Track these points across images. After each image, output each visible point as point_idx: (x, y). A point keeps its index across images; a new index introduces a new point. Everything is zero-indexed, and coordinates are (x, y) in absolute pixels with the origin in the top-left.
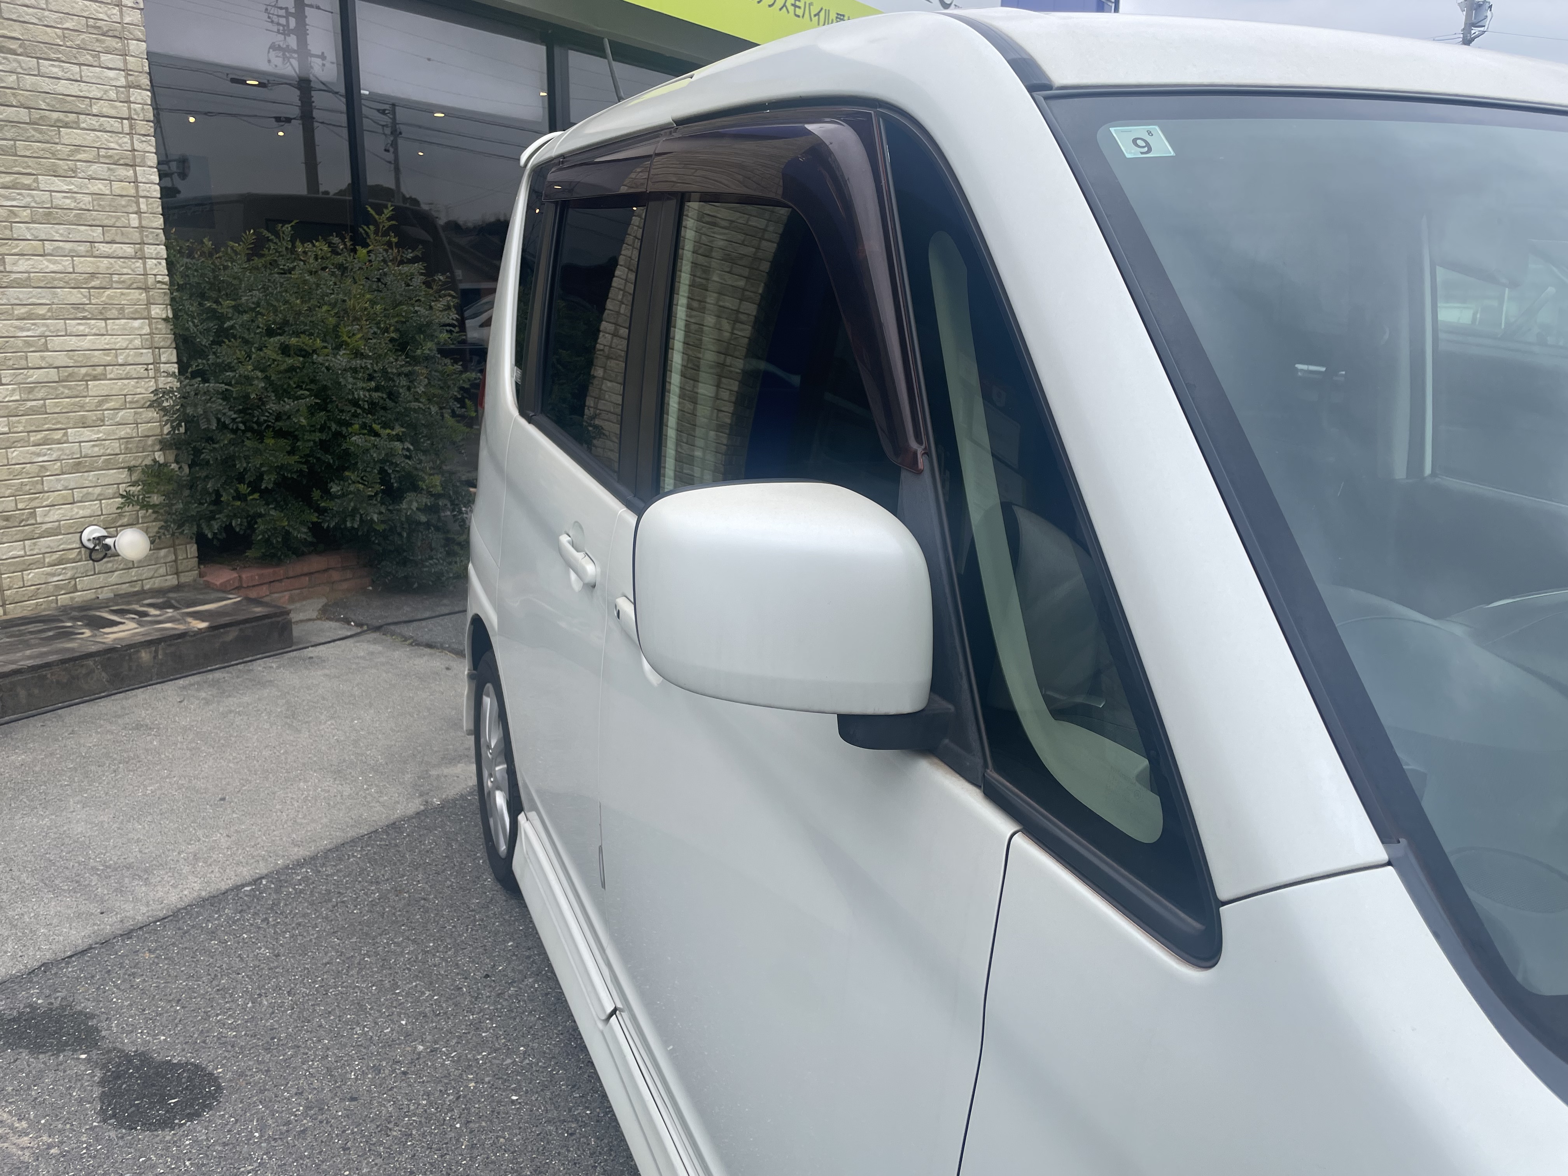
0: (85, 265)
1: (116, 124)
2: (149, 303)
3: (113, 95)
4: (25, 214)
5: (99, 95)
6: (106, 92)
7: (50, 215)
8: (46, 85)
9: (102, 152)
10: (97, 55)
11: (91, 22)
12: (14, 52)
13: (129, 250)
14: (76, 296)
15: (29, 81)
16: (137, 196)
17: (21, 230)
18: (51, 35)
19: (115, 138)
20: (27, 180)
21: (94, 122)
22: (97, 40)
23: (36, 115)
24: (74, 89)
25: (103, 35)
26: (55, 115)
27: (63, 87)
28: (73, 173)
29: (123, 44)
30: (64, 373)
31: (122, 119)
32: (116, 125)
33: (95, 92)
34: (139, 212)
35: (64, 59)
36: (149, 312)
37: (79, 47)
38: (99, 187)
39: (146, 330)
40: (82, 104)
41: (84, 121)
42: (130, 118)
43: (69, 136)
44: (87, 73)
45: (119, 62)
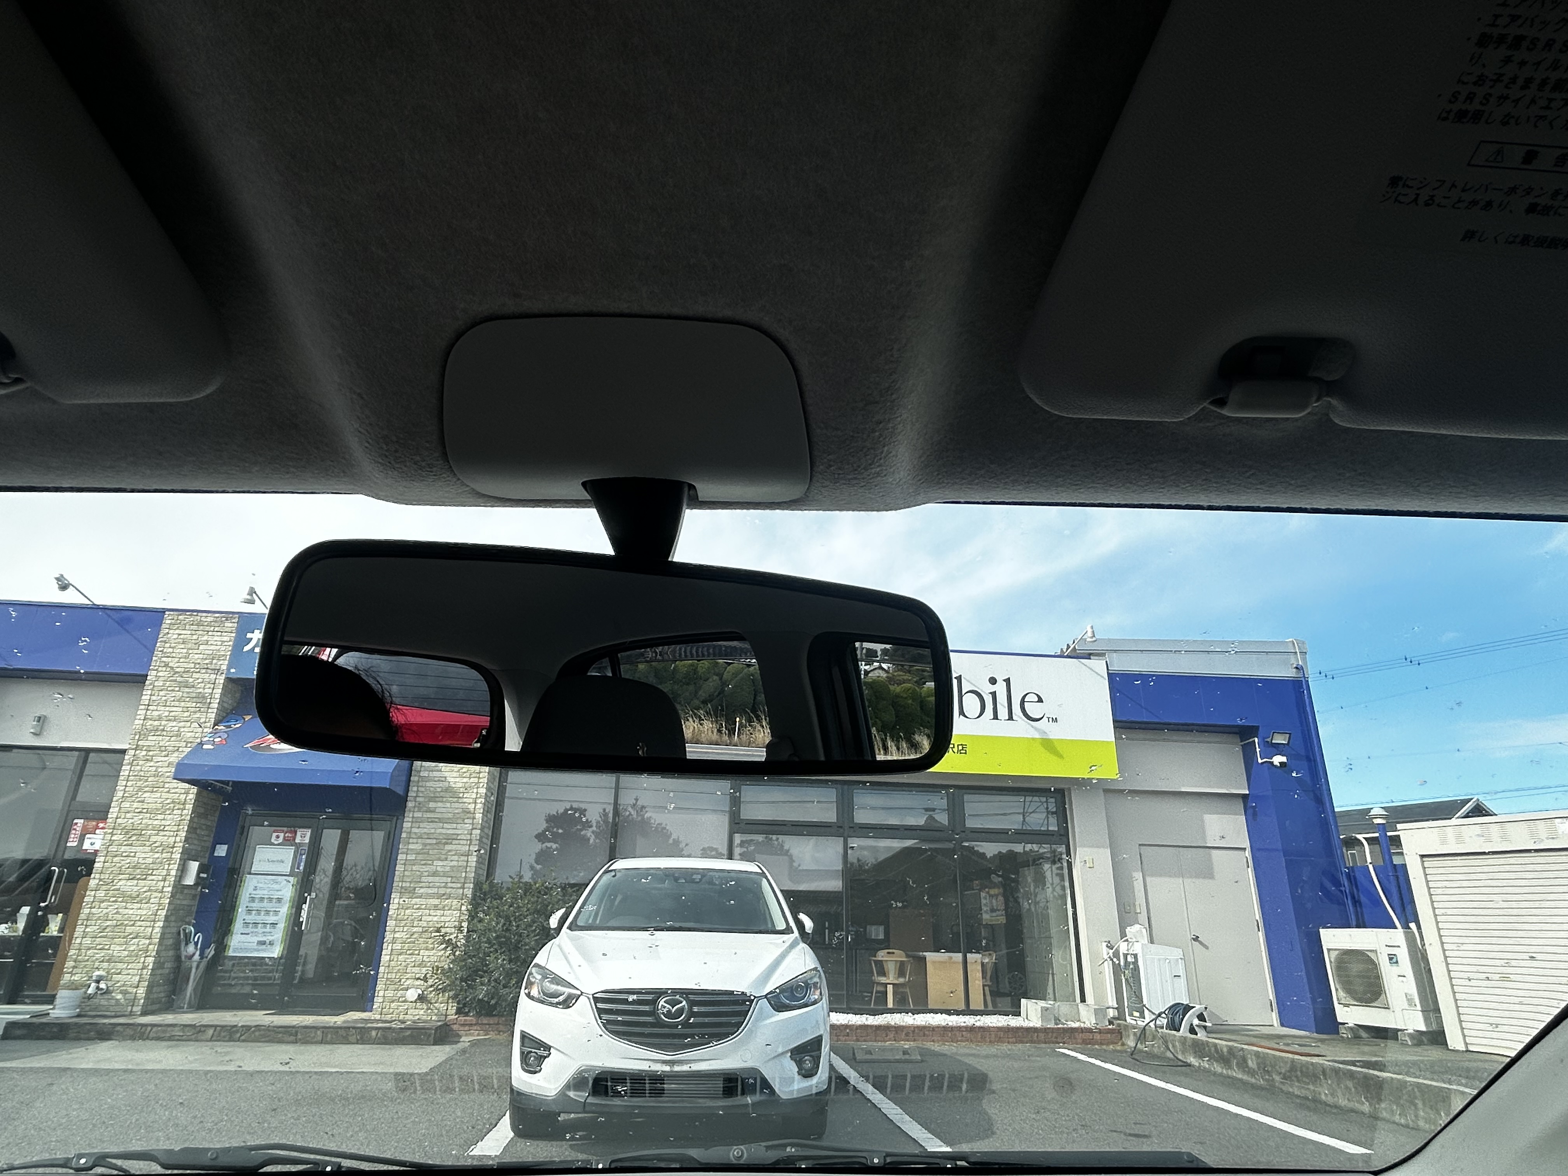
0: (442, 891)
2: (462, 905)
3: (467, 832)
4: (426, 874)
5: (461, 833)
6: (464, 832)
7: (435, 874)
8: (444, 831)
9: (458, 852)
10: (464, 820)
12: (436, 822)
13: (459, 885)
14: (437, 902)
15: (438, 831)
16: (467, 866)
17: (423, 879)
18: (450, 815)
19: (464, 847)
20: (430, 862)
21: (457, 842)
22: (465, 815)
23: (438, 841)
24: (452, 832)
25: (468, 813)
26: (444, 841)
27: (449, 831)
28: (446, 859)
29: (474, 816)
30: (424, 930)
31: (468, 840)
32: (465, 842)
33: (459, 832)
34: (466, 872)
35: (452, 822)
36: (462, 907)
37: (457, 818)
38: (455, 863)
39: (459, 914)
40: (455, 837)
41: (454, 842)
42: (470, 840)
43: (448, 847)
44: (459, 826)
45: (470, 821)
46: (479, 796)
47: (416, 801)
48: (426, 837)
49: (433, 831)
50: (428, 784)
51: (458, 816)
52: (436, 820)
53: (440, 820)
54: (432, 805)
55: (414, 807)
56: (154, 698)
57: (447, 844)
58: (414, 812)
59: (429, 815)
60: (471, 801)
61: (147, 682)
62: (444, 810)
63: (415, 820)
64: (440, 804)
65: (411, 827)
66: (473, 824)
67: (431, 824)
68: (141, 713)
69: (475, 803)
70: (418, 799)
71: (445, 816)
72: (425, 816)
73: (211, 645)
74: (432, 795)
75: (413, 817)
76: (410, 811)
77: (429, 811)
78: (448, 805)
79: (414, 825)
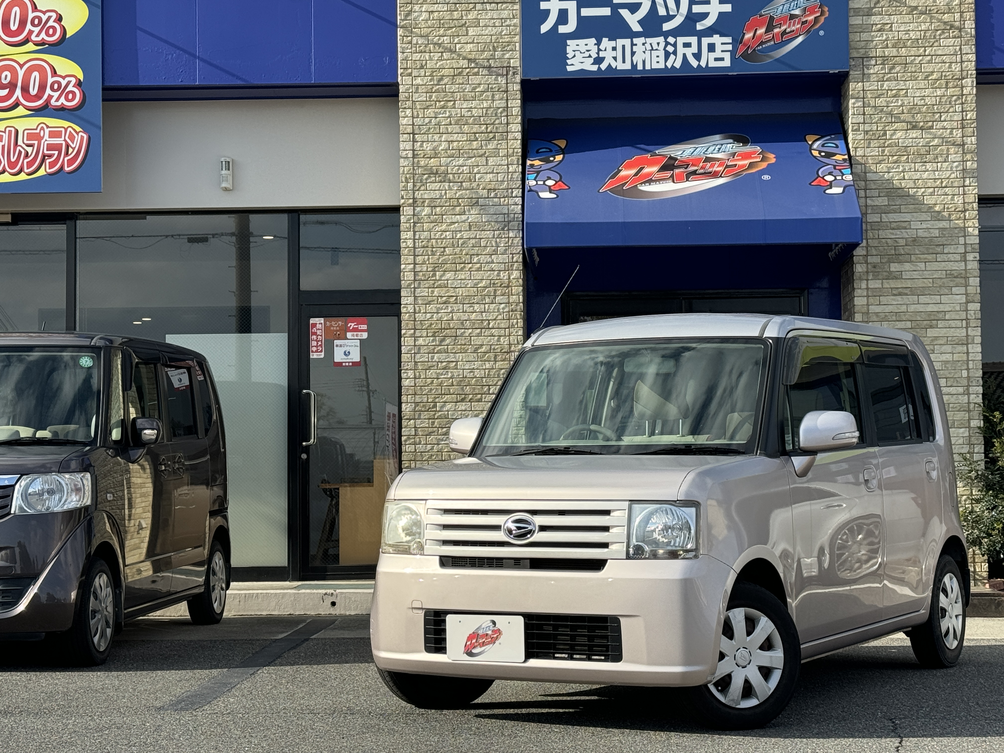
1: (959, 323)
2: (969, 420)
3: (958, 308)
5: (950, 309)
6: (954, 307)
8: (920, 308)
9: (949, 339)
10: (950, 288)
11: (948, 272)
12: (907, 295)
13: (961, 390)
15: (912, 308)
16: (968, 360)
18: (927, 282)
19: (958, 330)
21: (946, 323)
22: (951, 281)
23: (915, 323)
24: (935, 308)
25: (955, 277)
26: (925, 322)
27: (930, 308)
29: (966, 281)
31: (962, 320)
33: (947, 308)
34: (968, 369)
35: (932, 293)
36: (969, 423)
37: (940, 286)
38: (946, 357)
39: (967, 434)
40: (941, 316)
41: (941, 324)
42: (967, 319)
43: (931, 333)
44: (944, 299)
45: (962, 290)
46: (969, 249)
47: (866, 262)
48: (894, 318)
49: (904, 308)
50: (882, 234)
51: (940, 282)
52: (907, 291)
53: (913, 291)
54: (894, 267)
55: (867, 272)
56: (418, 121)
57: (931, 327)
58: (867, 280)
59: (893, 284)
60: (958, 257)
61: (402, 96)
62: (915, 275)
63: (871, 293)
64: (907, 266)
65: (868, 305)
66: (967, 294)
67: (899, 298)
68: (405, 146)
69: (965, 261)
70: (870, 259)
71: (920, 283)
72: (886, 285)
73: (486, 26)
74: (893, 252)
75: (867, 289)
76: (861, 279)
77: (891, 276)
78: (922, 265)
79: (871, 300)
